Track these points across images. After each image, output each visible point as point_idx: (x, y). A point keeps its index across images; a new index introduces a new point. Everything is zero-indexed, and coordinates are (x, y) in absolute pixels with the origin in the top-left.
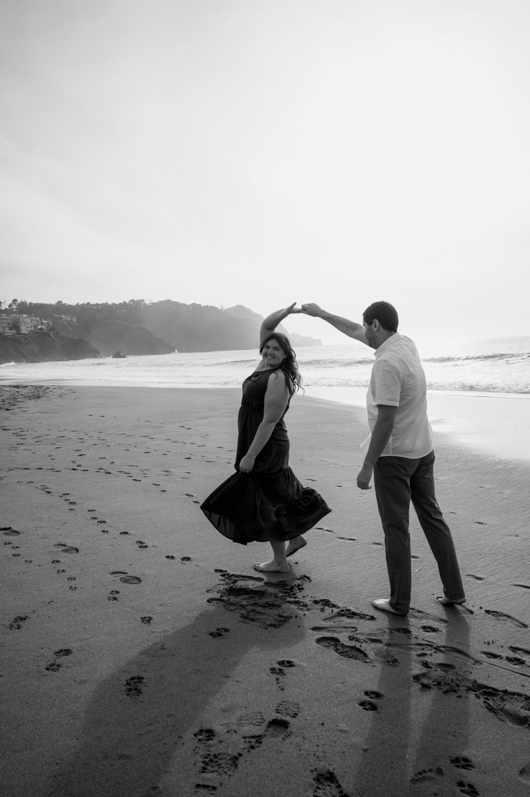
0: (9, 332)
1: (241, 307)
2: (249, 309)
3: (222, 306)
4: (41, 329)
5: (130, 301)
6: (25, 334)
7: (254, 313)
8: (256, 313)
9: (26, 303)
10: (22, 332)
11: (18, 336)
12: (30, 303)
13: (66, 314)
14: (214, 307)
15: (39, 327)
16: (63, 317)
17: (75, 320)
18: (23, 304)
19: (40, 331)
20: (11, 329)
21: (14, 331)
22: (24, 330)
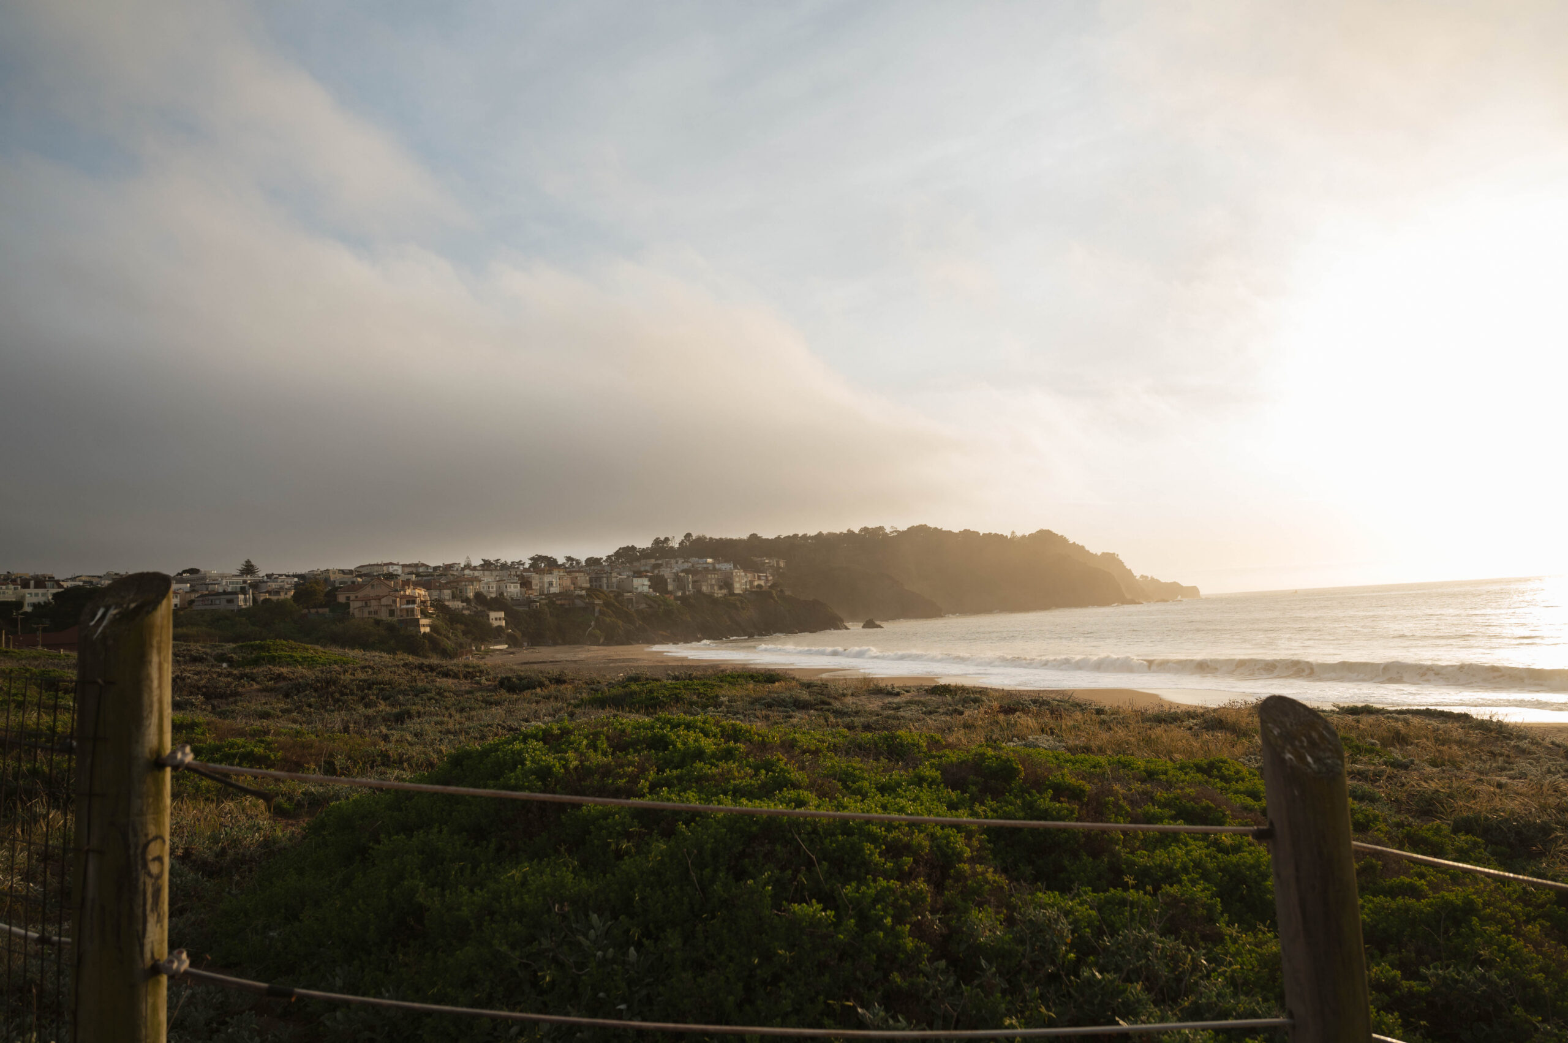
0: (719, 593)
1: (1048, 532)
2: (1062, 536)
3: (1013, 532)
4: (759, 586)
5: (861, 530)
6: (739, 594)
7: (1071, 542)
8: (1074, 543)
9: (705, 538)
10: (736, 592)
11: (732, 598)
12: (711, 538)
13: (769, 556)
14: (1002, 535)
15: (756, 583)
16: (767, 561)
17: (782, 564)
18: (701, 540)
19: (758, 590)
20: (721, 588)
21: (724, 591)
22: (738, 588)
